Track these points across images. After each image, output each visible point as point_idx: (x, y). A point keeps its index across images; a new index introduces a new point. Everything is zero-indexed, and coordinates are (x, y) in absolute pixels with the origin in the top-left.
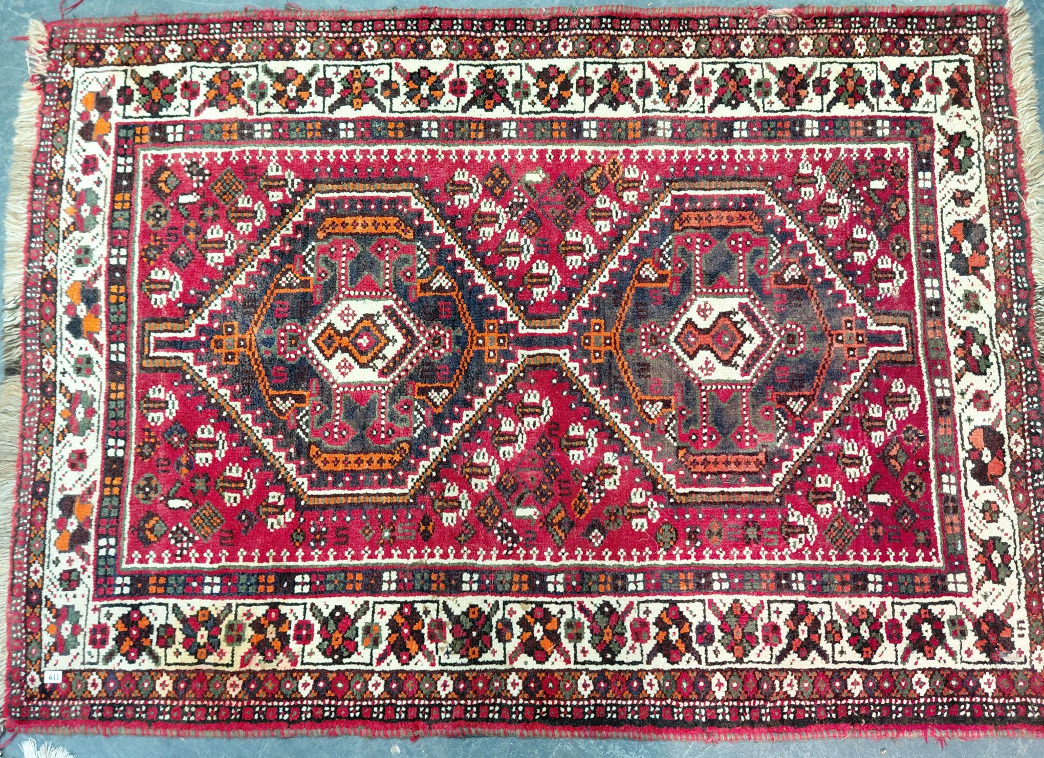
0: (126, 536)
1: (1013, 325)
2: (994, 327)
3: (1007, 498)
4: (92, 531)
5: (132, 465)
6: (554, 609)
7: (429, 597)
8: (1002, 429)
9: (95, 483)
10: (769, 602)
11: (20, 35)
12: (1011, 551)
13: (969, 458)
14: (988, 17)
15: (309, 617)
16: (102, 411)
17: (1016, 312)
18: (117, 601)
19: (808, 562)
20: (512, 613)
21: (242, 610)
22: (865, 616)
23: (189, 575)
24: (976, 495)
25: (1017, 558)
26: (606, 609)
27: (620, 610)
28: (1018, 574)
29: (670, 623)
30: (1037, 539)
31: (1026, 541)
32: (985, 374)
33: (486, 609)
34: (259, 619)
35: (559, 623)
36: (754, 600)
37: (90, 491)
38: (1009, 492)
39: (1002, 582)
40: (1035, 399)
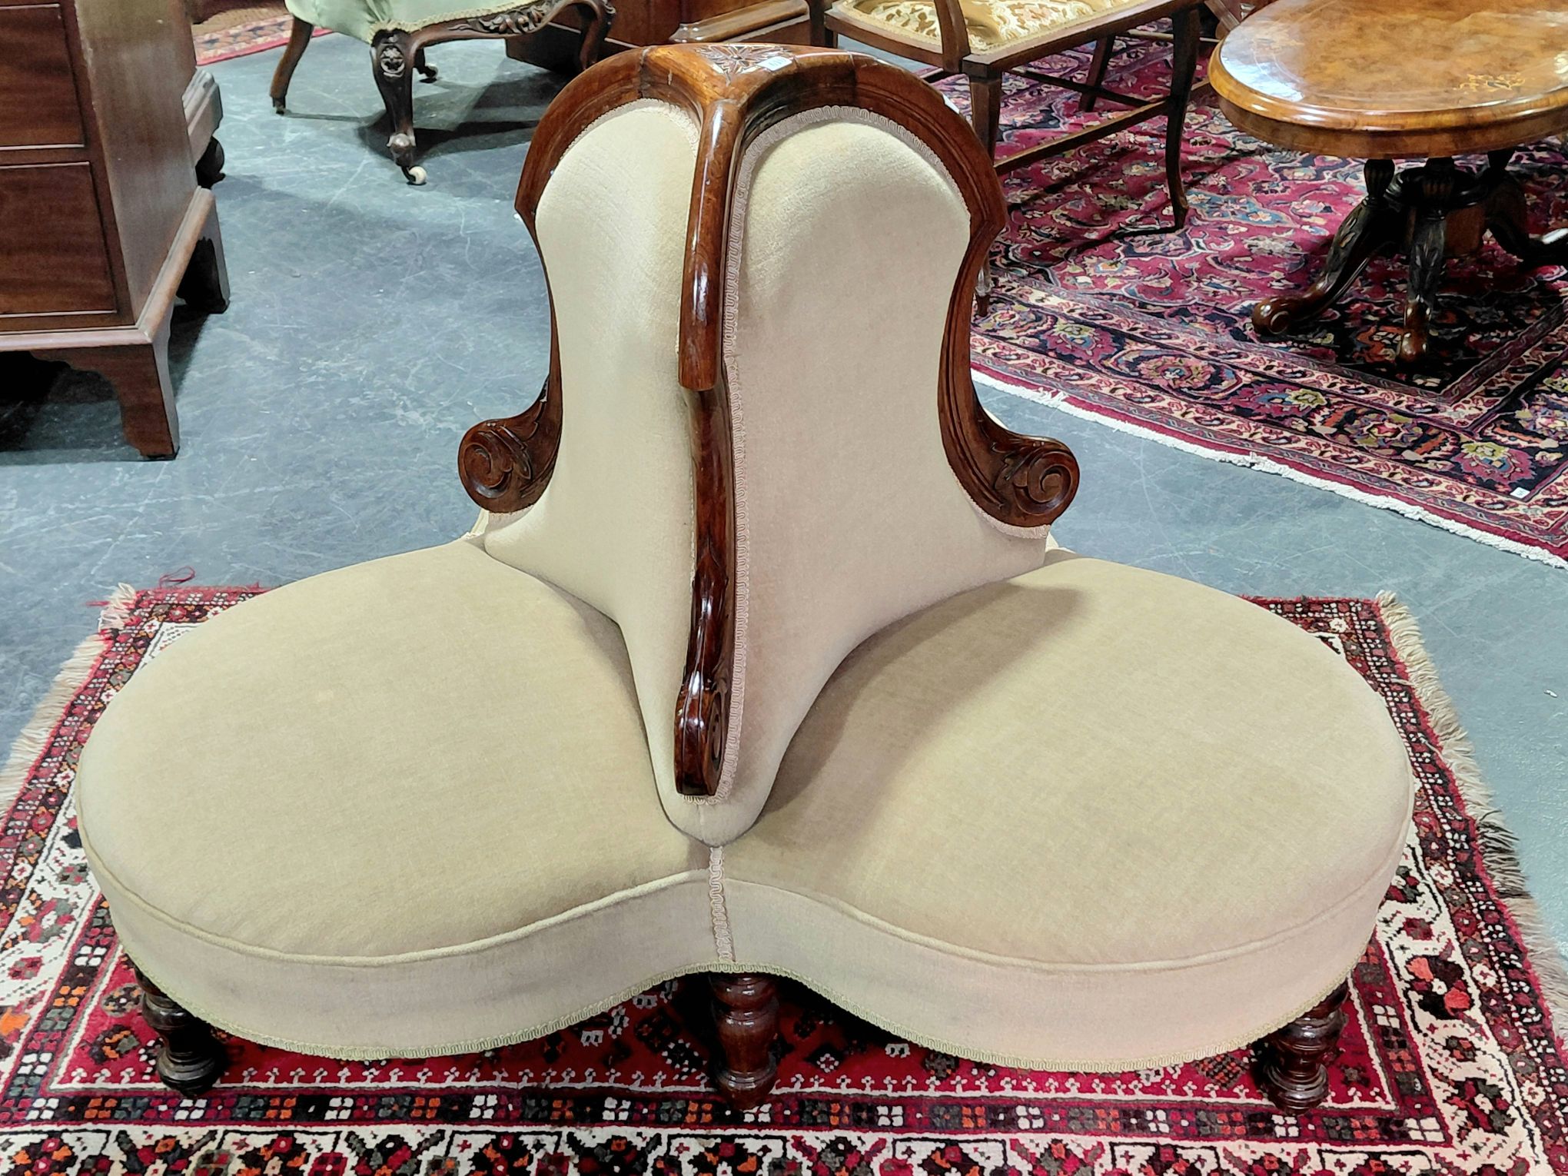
0: (71, 1052)
1: (1449, 858)
2: (1420, 859)
3: (1483, 1033)
4: (18, 1046)
5: (109, 975)
6: (752, 1146)
7: (546, 1128)
8: (1457, 957)
9: (43, 993)
10: (1112, 1145)
11: (98, 600)
12: (1506, 1096)
13: (1412, 989)
14: (1352, 604)
15: (342, 1148)
16: (82, 921)
17: (1452, 844)
18: (28, 1128)
19: (1171, 1097)
20: (682, 1149)
21: (231, 1138)
22: (1276, 1166)
23: (157, 1097)
24: (1432, 1028)
25: (1518, 1103)
26: (841, 1147)
27: (863, 1149)
28: (1525, 1123)
29: (948, 1166)
30: (1546, 1082)
31: (1528, 1084)
32: (1415, 901)
33: (640, 1144)
34: (257, 1150)
35: (760, 1161)
36: (1089, 1142)
37: (31, 1002)
38: (1486, 1027)
39: (1500, 1131)
40: (1499, 928)
